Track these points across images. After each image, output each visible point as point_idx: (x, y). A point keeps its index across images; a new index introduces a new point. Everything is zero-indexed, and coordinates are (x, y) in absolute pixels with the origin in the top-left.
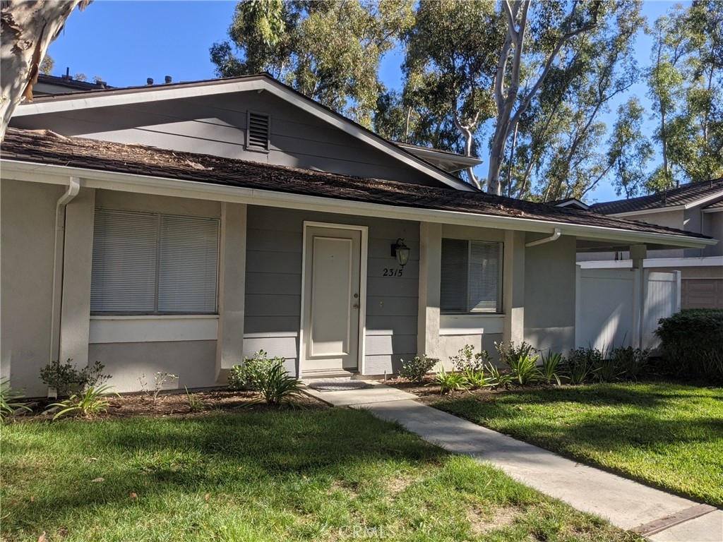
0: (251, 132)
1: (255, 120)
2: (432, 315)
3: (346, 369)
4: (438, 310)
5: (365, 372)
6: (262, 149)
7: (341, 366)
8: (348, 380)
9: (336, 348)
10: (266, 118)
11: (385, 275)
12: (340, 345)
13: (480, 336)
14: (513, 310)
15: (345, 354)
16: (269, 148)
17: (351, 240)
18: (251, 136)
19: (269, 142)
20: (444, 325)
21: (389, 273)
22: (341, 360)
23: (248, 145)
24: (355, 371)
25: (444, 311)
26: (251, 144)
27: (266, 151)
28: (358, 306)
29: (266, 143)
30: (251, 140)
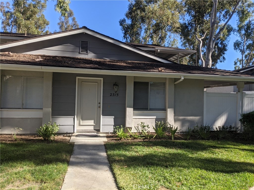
0: (81, 47)
1: (83, 43)
2: (130, 111)
3: (95, 130)
4: (132, 109)
5: (102, 131)
6: (86, 53)
7: (93, 129)
8: (95, 134)
9: (92, 122)
10: (87, 42)
11: (110, 96)
12: (93, 121)
13: (155, 119)
14: (168, 109)
15: (94, 124)
16: (88, 53)
17: (97, 83)
18: (81, 49)
19: (88, 50)
20: (134, 115)
21: (113, 95)
22: (93, 126)
23: (80, 52)
24: (98, 131)
25: (135, 109)
26: (81, 52)
27: (87, 54)
28: (100, 107)
29: (87, 51)
30: (81, 50)
